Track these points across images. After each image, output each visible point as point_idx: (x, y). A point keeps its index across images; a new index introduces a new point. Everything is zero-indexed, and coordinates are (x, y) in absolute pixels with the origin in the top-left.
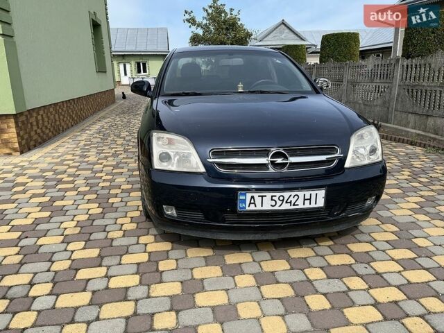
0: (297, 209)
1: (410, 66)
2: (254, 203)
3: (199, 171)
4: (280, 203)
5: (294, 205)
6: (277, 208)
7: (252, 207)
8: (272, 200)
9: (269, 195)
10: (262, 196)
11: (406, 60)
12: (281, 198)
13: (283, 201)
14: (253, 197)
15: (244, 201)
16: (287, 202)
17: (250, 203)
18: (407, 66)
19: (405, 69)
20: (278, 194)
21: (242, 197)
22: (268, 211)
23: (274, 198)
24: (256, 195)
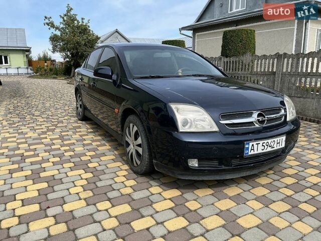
0: (274, 151)
1: (229, 62)
2: (253, 149)
3: (214, 130)
4: (266, 147)
5: (273, 148)
6: (265, 151)
7: (252, 152)
8: (263, 146)
9: (261, 142)
10: (258, 144)
11: (226, 58)
12: (267, 144)
13: (268, 146)
14: (253, 145)
15: (248, 148)
16: (270, 146)
17: (251, 150)
18: (227, 62)
19: (226, 64)
20: (266, 141)
21: (247, 146)
22: (260, 153)
23: (264, 144)
24: (254, 143)
